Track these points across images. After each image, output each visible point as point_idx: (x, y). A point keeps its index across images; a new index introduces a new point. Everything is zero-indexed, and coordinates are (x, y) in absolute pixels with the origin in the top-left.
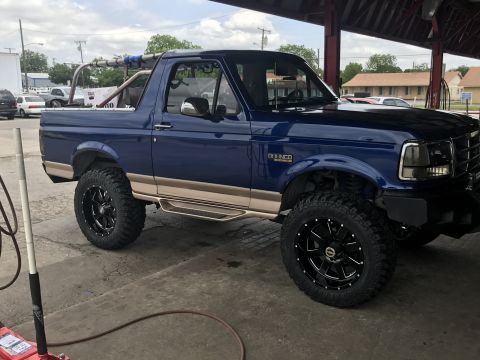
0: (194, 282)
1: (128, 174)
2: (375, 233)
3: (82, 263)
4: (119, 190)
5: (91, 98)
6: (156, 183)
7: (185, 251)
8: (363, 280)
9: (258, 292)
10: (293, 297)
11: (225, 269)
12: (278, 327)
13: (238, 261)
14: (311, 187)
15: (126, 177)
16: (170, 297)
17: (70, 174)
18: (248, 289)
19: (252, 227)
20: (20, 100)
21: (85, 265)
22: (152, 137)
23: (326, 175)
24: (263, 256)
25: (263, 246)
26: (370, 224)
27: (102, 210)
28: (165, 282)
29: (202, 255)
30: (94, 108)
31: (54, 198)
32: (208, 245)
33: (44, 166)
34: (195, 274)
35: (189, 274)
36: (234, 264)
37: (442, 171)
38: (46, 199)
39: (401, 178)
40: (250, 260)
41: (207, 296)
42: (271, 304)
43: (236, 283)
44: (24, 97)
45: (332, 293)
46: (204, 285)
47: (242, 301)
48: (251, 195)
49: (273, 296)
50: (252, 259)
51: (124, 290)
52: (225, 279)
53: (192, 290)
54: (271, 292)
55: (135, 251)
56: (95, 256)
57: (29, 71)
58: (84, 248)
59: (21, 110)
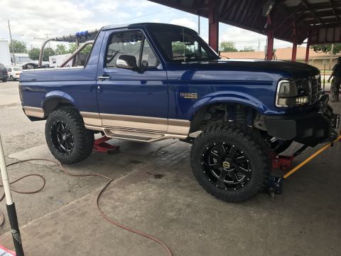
0: (133, 191)
1: (81, 112)
2: (258, 149)
3: (53, 180)
4: (76, 123)
5: (54, 63)
6: (101, 118)
7: (124, 168)
8: (252, 182)
9: (178, 197)
10: (203, 200)
11: (153, 180)
12: (197, 224)
13: (160, 174)
14: (209, 117)
15: (80, 115)
16: (117, 203)
17: (42, 115)
18: (171, 195)
19: (166, 149)
20: (10, 70)
21: (55, 180)
22: (96, 86)
23: (219, 108)
24: (177, 169)
25: (176, 162)
26: (253, 143)
27: (64, 138)
28: (112, 192)
29: (135, 171)
30: (56, 68)
31: (33, 133)
32: (139, 162)
33: (24, 110)
34: (133, 185)
35: (128, 185)
36: (159, 176)
37: (303, 100)
38: (28, 134)
39: (277, 106)
40: (168, 173)
41: (143, 202)
42: (189, 206)
43: (162, 191)
44: (12, 68)
45: (231, 193)
46: (140, 193)
47: (168, 204)
48: (168, 123)
49: (189, 199)
50: (170, 171)
51: (84, 200)
52: (154, 187)
53: (132, 197)
54: (187, 196)
55: (89, 169)
56: (62, 173)
57: (15, 52)
58: (54, 168)
59: (11, 76)
